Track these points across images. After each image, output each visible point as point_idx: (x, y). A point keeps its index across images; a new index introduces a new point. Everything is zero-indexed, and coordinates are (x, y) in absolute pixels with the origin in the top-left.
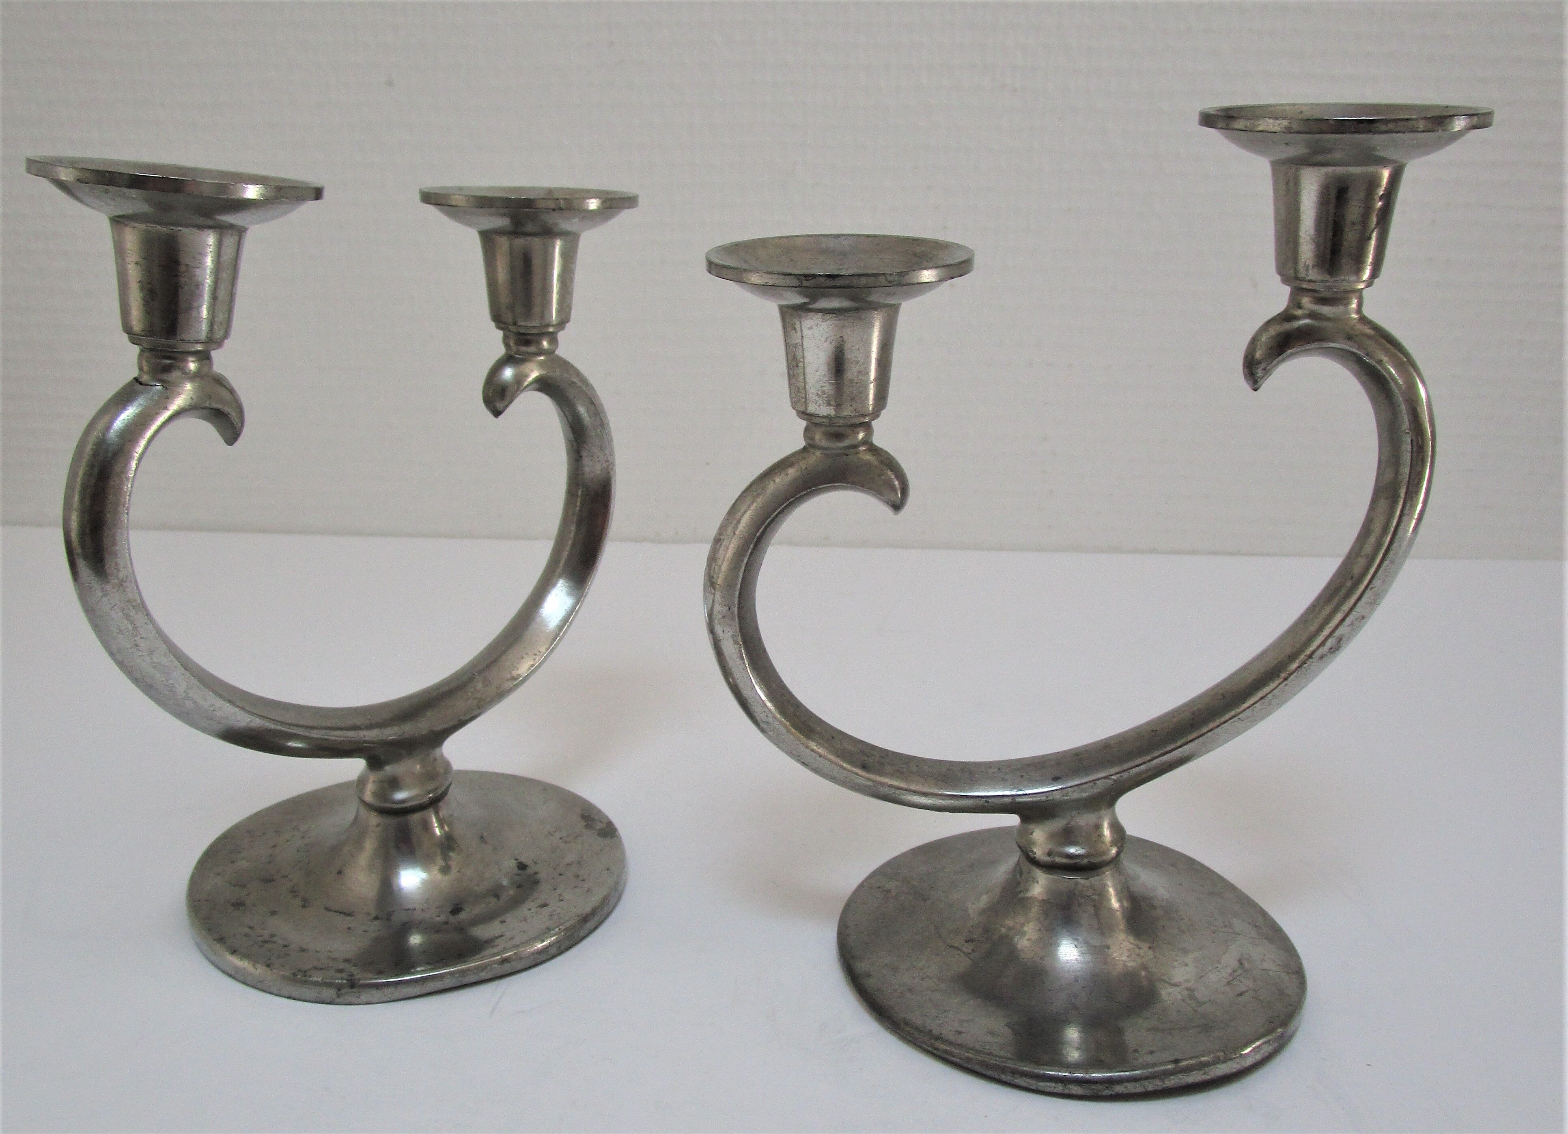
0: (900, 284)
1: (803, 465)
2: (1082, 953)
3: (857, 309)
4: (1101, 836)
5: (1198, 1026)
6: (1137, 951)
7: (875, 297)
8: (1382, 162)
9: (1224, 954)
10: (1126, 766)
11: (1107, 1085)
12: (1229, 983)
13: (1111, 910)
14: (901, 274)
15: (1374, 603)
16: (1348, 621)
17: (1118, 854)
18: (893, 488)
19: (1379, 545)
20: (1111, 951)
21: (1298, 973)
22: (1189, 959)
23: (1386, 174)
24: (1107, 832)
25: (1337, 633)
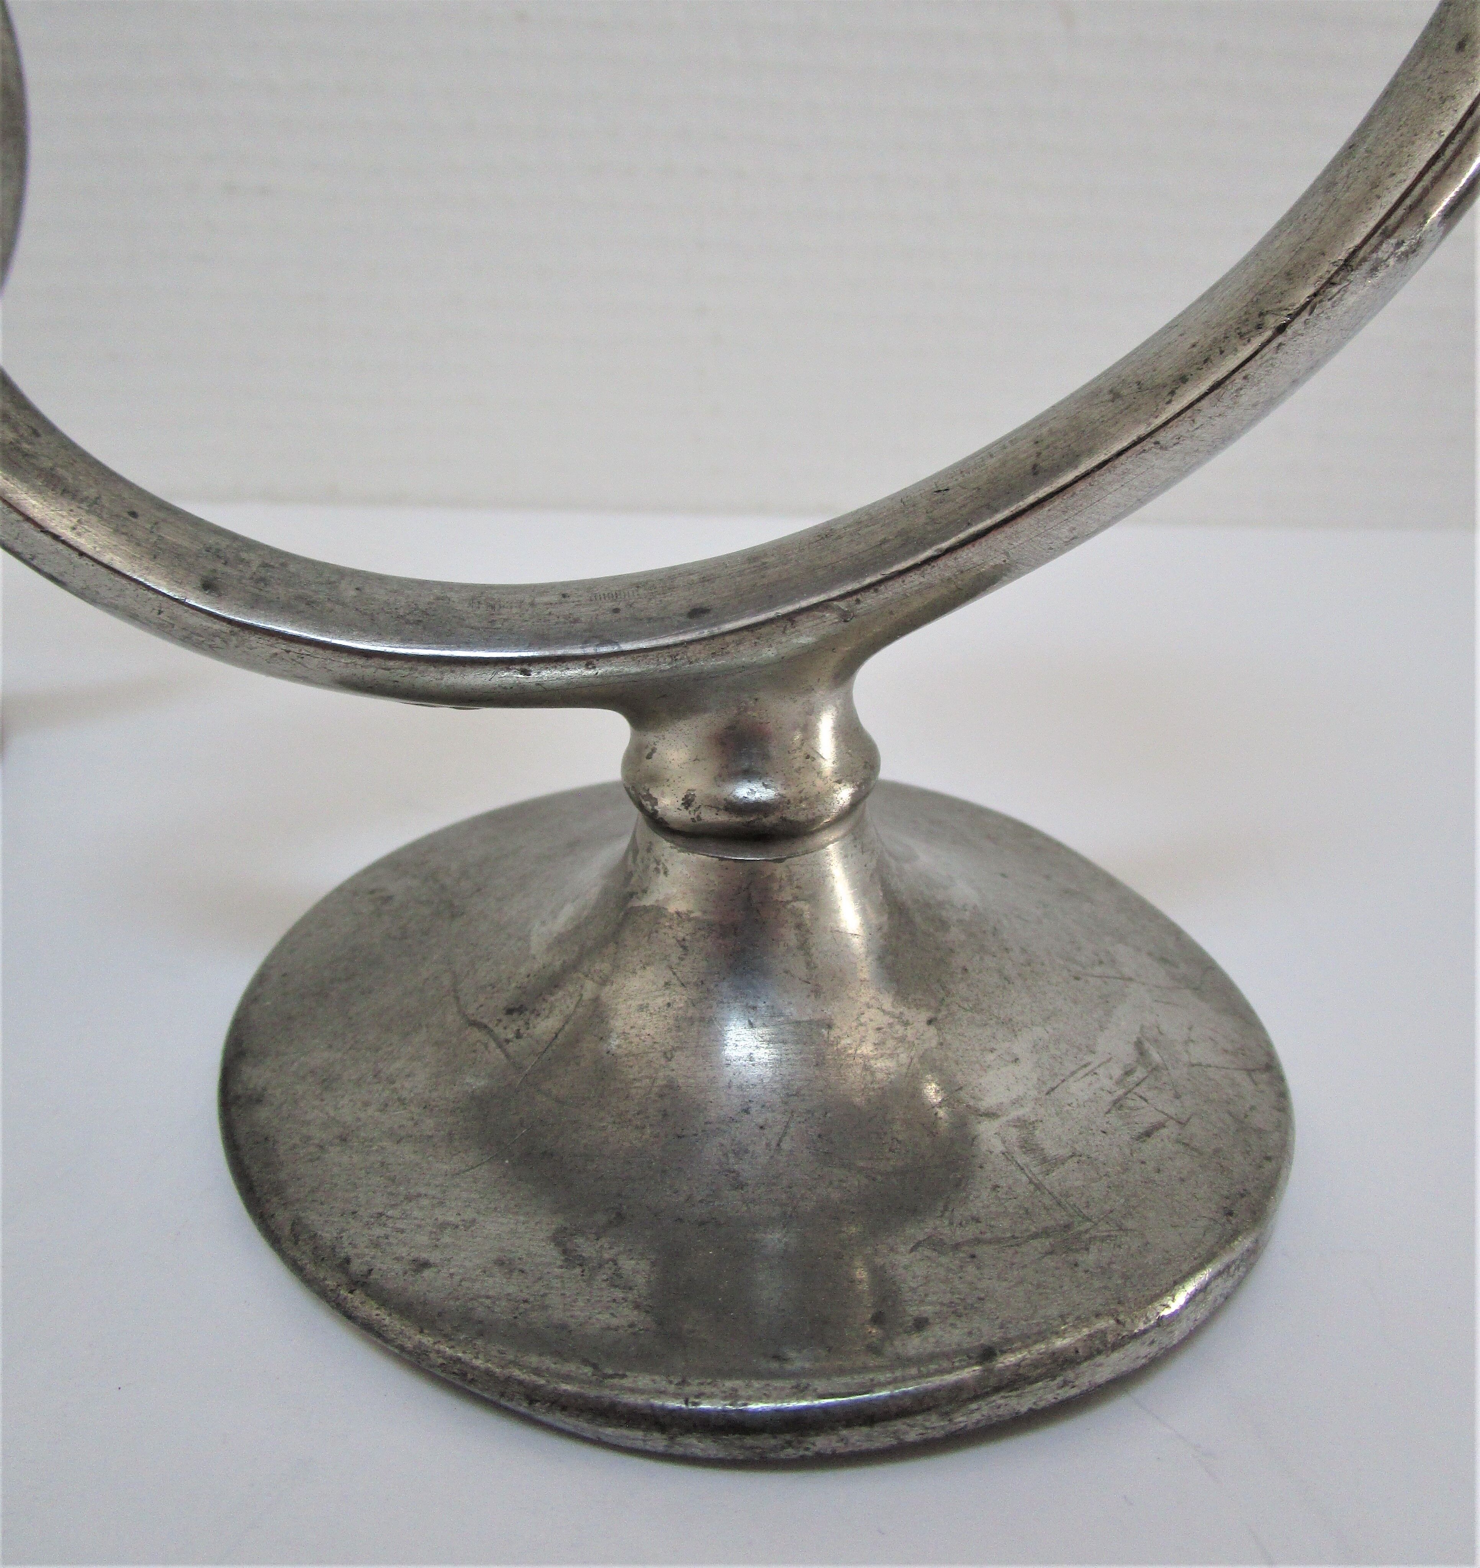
4: (812, 755)
5: (1046, 1232)
6: (899, 1029)
9: (1102, 1028)
11: (788, 1437)
12: (1118, 1104)
17: (855, 800)
20: (835, 1033)
22: (1021, 1046)
24: (827, 745)
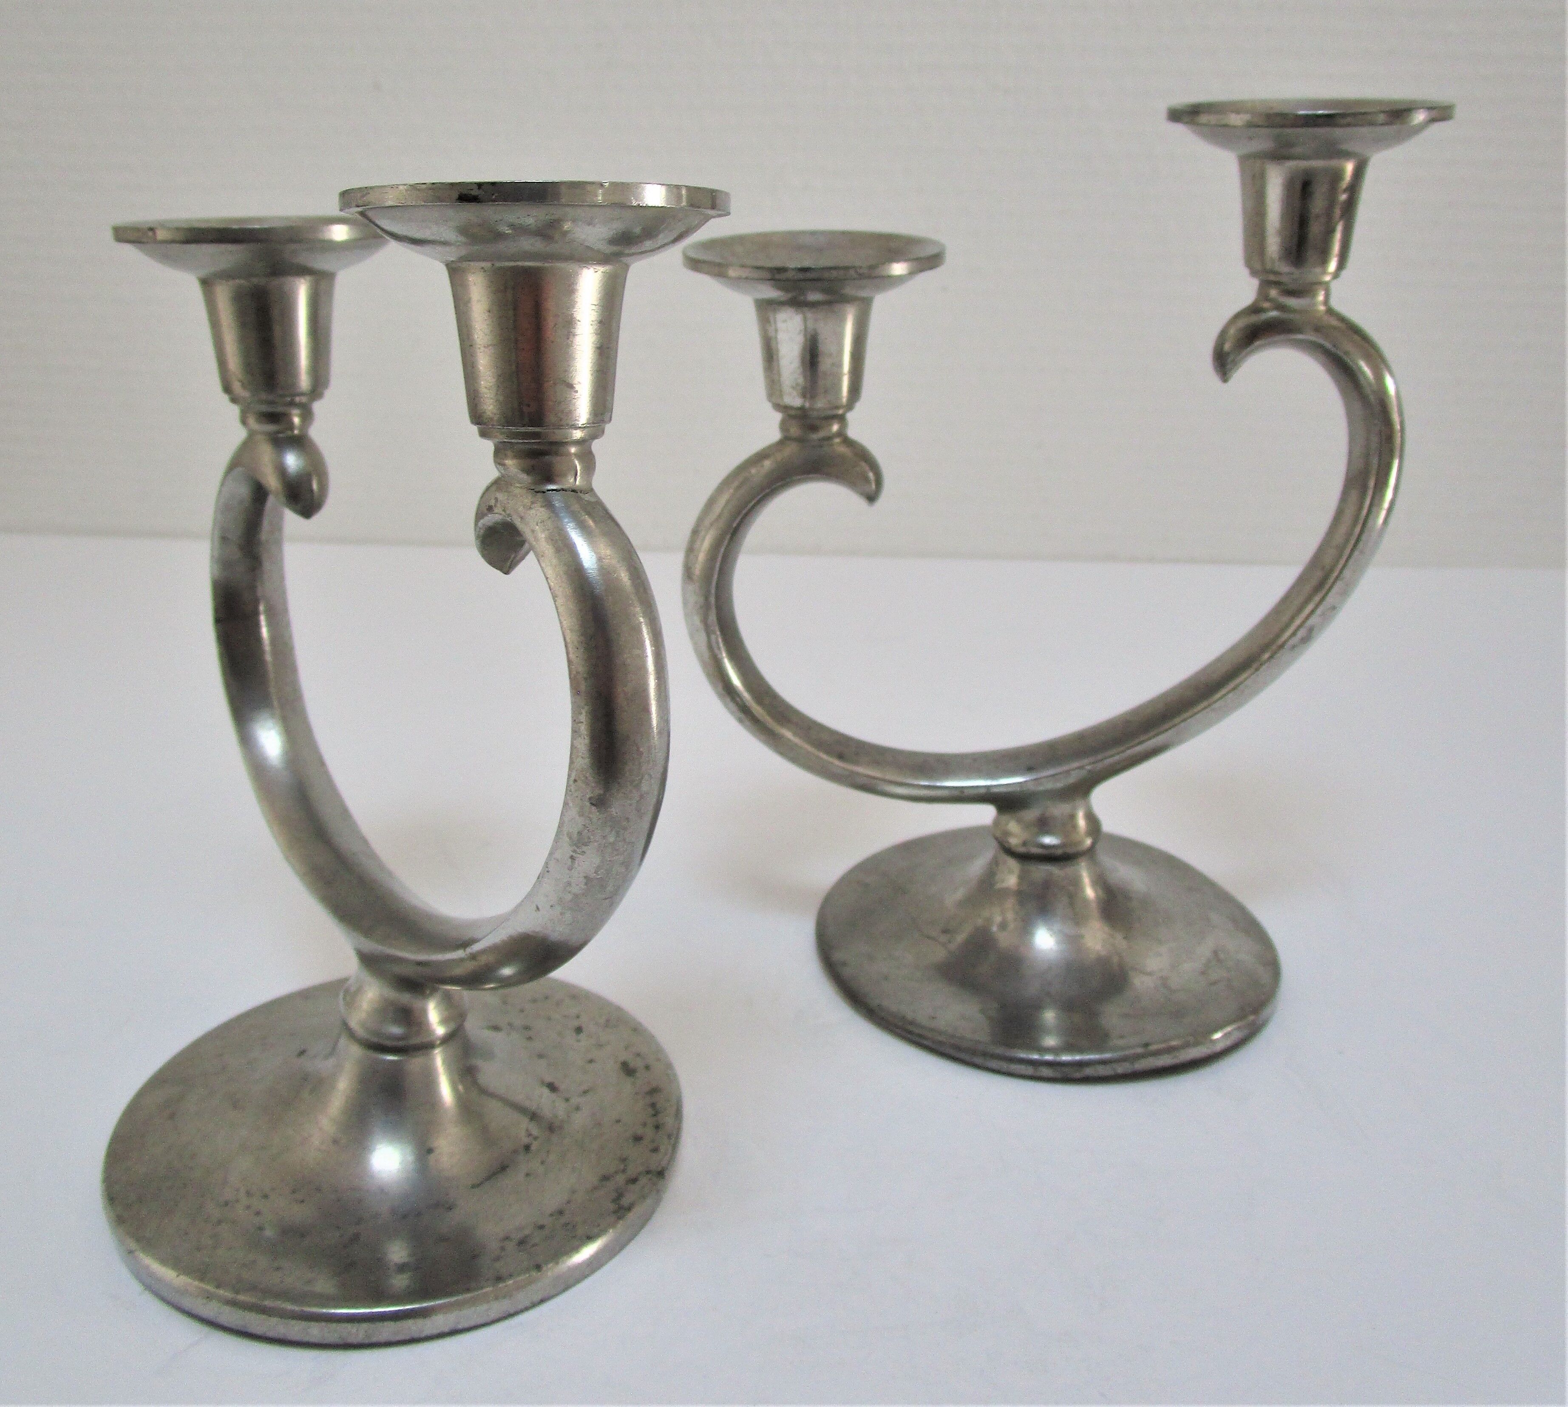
0: (870, 277)
1: (779, 456)
2: (1058, 943)
3: (829, 303)
4: (1075, 826)
5: (1170, 1013)
6: (1112, 940)
7: (849, 290)
8: (1347, 155)
9: (1200, 944)
10: (1100, 757)
12: (1202, 973)
13: (1085, 901)
14: (872, 267)
15: (1345, 593)
16: (1319, 611)
17: (1093, 845)
18: (867, 480)
19: (1349, 534)
20: (1085, 939)
21: (1273, 966)
22: (1164, 949)
23: (1349, 168)
24: (1081, 822)
25: (1310, 622)
